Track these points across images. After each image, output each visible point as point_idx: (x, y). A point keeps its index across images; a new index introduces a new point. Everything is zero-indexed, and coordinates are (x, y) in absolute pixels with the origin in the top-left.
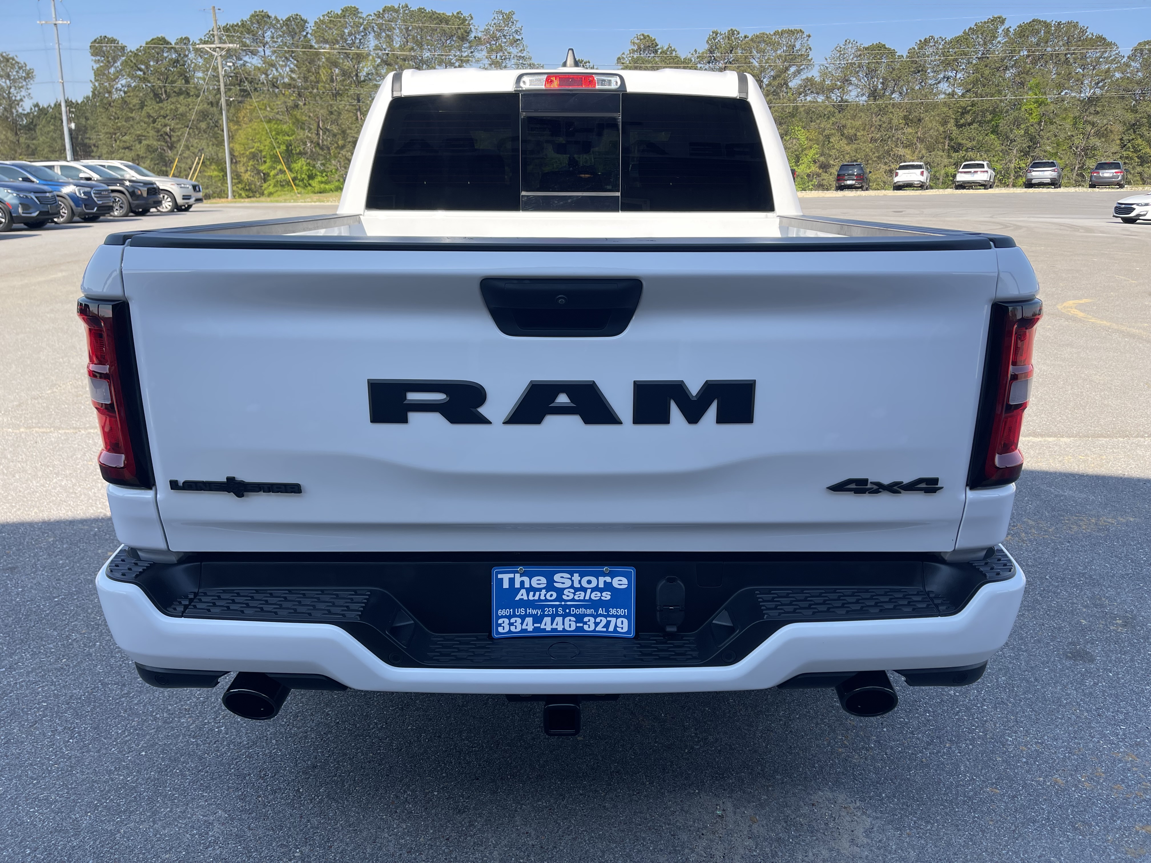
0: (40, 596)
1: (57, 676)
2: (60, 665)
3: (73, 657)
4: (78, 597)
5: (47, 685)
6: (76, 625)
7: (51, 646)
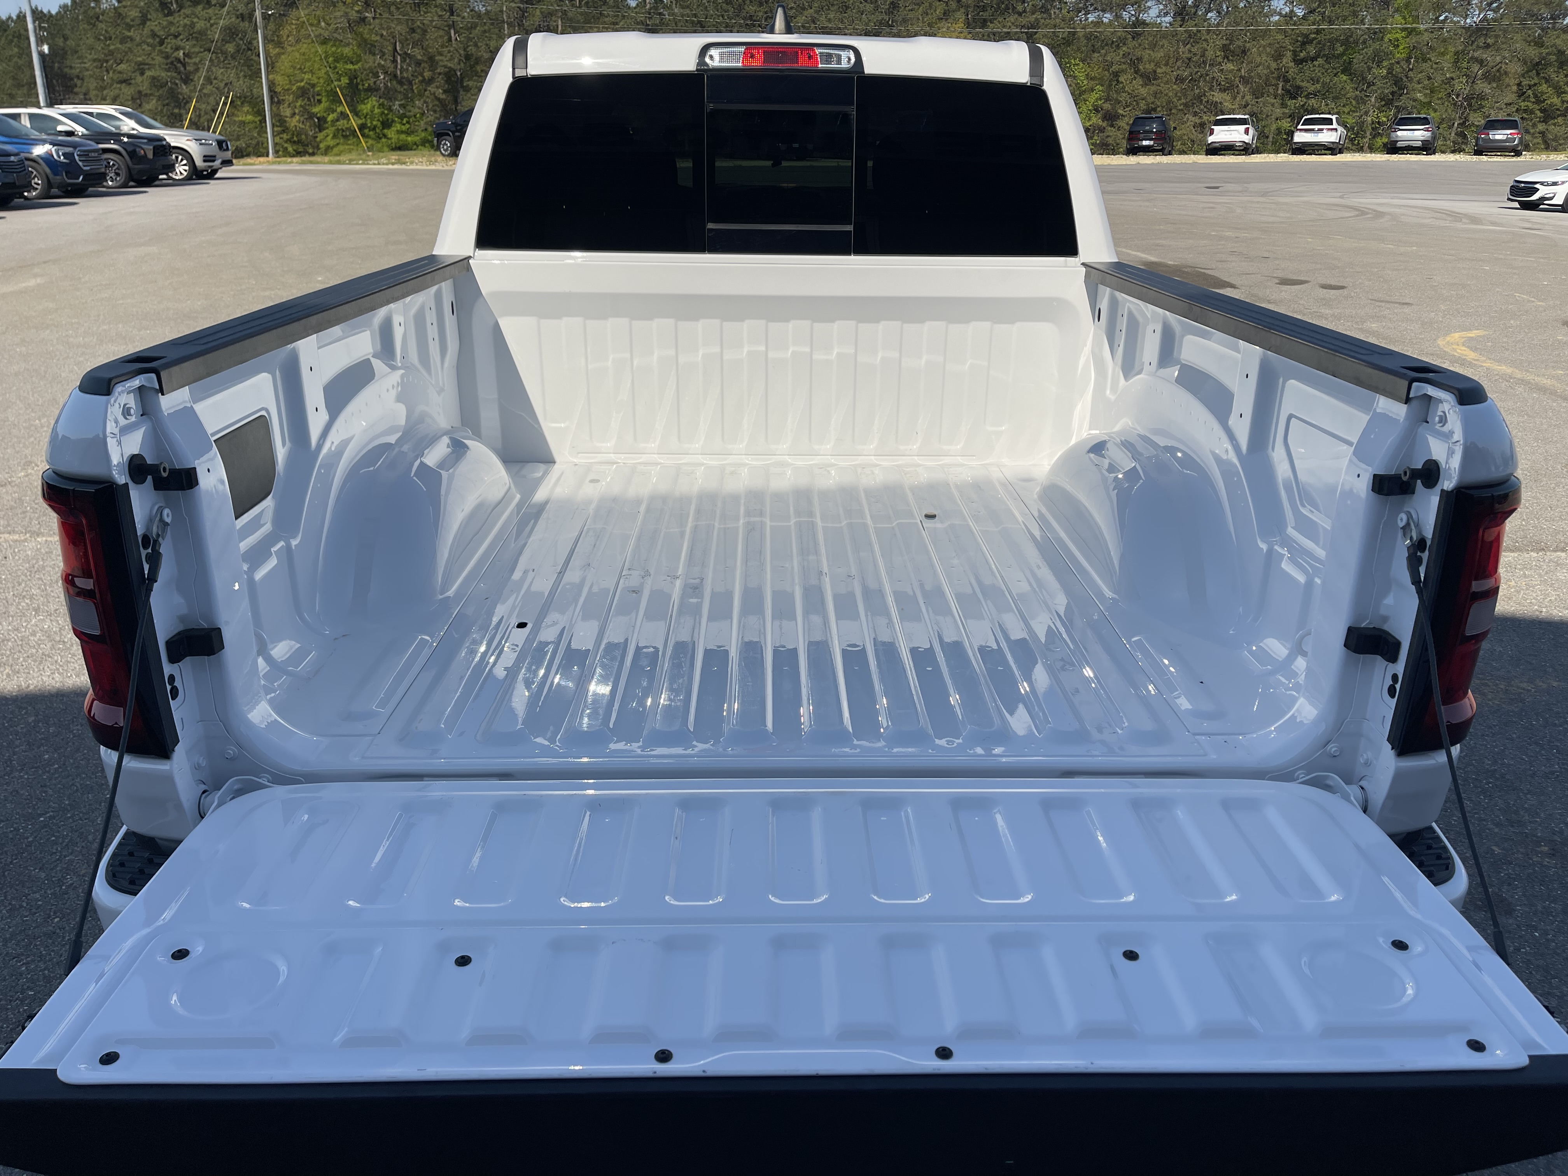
0: (18, 813)
1: (47, 946)
2: (50, 928)
3: (69, 914)
4: (73, 815)
5: (33, 961)
6: (71, 861)
7: (37, 896)
